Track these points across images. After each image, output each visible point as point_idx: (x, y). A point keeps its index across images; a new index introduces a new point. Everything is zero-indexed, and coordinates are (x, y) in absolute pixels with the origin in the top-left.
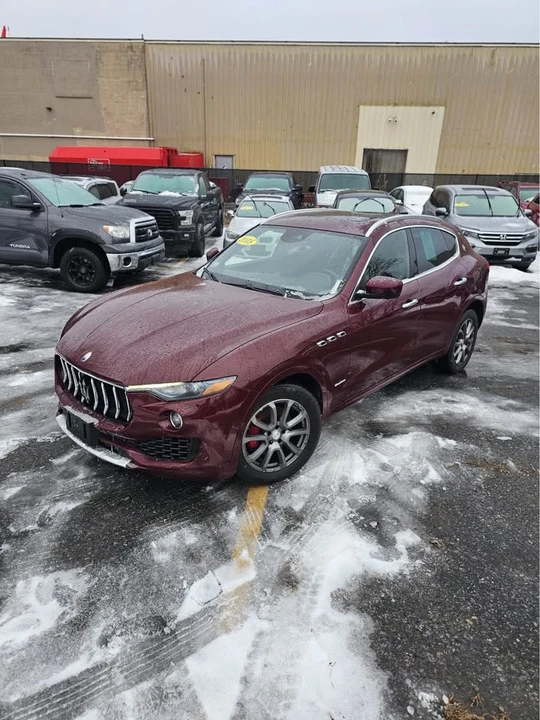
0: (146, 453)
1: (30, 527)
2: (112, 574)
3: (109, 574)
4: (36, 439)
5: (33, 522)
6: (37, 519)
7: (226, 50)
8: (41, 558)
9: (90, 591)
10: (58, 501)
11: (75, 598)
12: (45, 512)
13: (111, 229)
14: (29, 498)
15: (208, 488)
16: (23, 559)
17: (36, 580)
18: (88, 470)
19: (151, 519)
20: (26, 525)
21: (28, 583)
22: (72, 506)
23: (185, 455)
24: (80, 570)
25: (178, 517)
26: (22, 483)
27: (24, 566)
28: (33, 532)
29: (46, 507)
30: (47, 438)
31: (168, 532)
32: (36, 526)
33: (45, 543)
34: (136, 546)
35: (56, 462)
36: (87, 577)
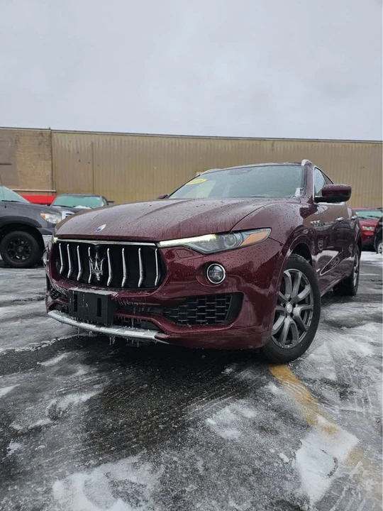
0: (176, 320)
1: (40, 422)
2: (180, 459)
3: (175, 459)
4: (14, 350)
5: (43, 416)
6: (47, 414)
7: (108, 137)
8: (72, 451)
9: (163, 482)
10: (65, 394)
11: (147, 495)
12: (54, 406)
13: (47, 216)
14: (27, 395)
15: (228, 370)
16: (46, 457)
17: (79, 479)
18: (87, 367)
19: (188, 400)
20: (34, 420)
21: (68, 483)
22: (85, 397)
23: (223, 317)
24: (134, 459)
25: (218, 395)
26: (14, 384)
27: (52, 464)
28: (46, 426)
29: (53, 401)
30: (26, 348)
31: (218, 409)
32: (48, 421)
33: (69, 435)
34: (189, 426)
35: (46, 364)
36: (148, 466)
